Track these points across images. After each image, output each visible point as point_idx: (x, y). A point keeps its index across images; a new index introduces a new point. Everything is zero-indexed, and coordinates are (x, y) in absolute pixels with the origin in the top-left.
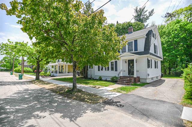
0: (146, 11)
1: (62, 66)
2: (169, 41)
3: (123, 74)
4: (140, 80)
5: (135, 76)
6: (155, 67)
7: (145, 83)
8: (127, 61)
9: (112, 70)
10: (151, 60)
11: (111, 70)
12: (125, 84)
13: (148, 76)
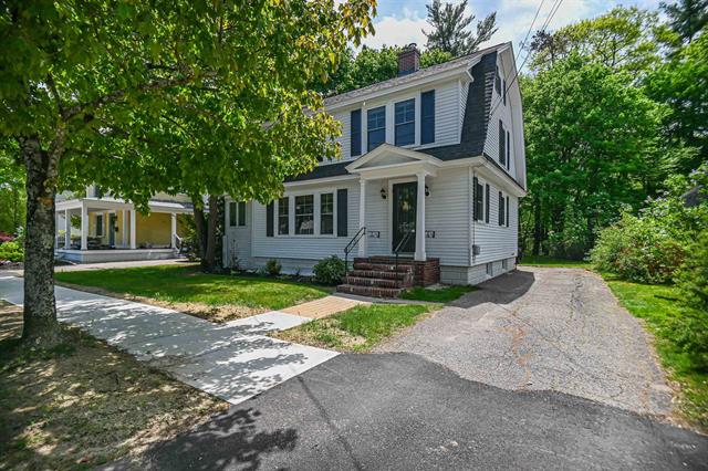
0: (468, 17)
1: (113, 218)
2: (543, 132)
3: (369, 247)
4: (443, 275)
5: (421, 254)
6: (501, 223)
7: (460, 286)
8: (391, 188)
9: (326, 233)
10: (488, 186)
11: (322, 233)
12: (375, 295)
13: (475, 254)
